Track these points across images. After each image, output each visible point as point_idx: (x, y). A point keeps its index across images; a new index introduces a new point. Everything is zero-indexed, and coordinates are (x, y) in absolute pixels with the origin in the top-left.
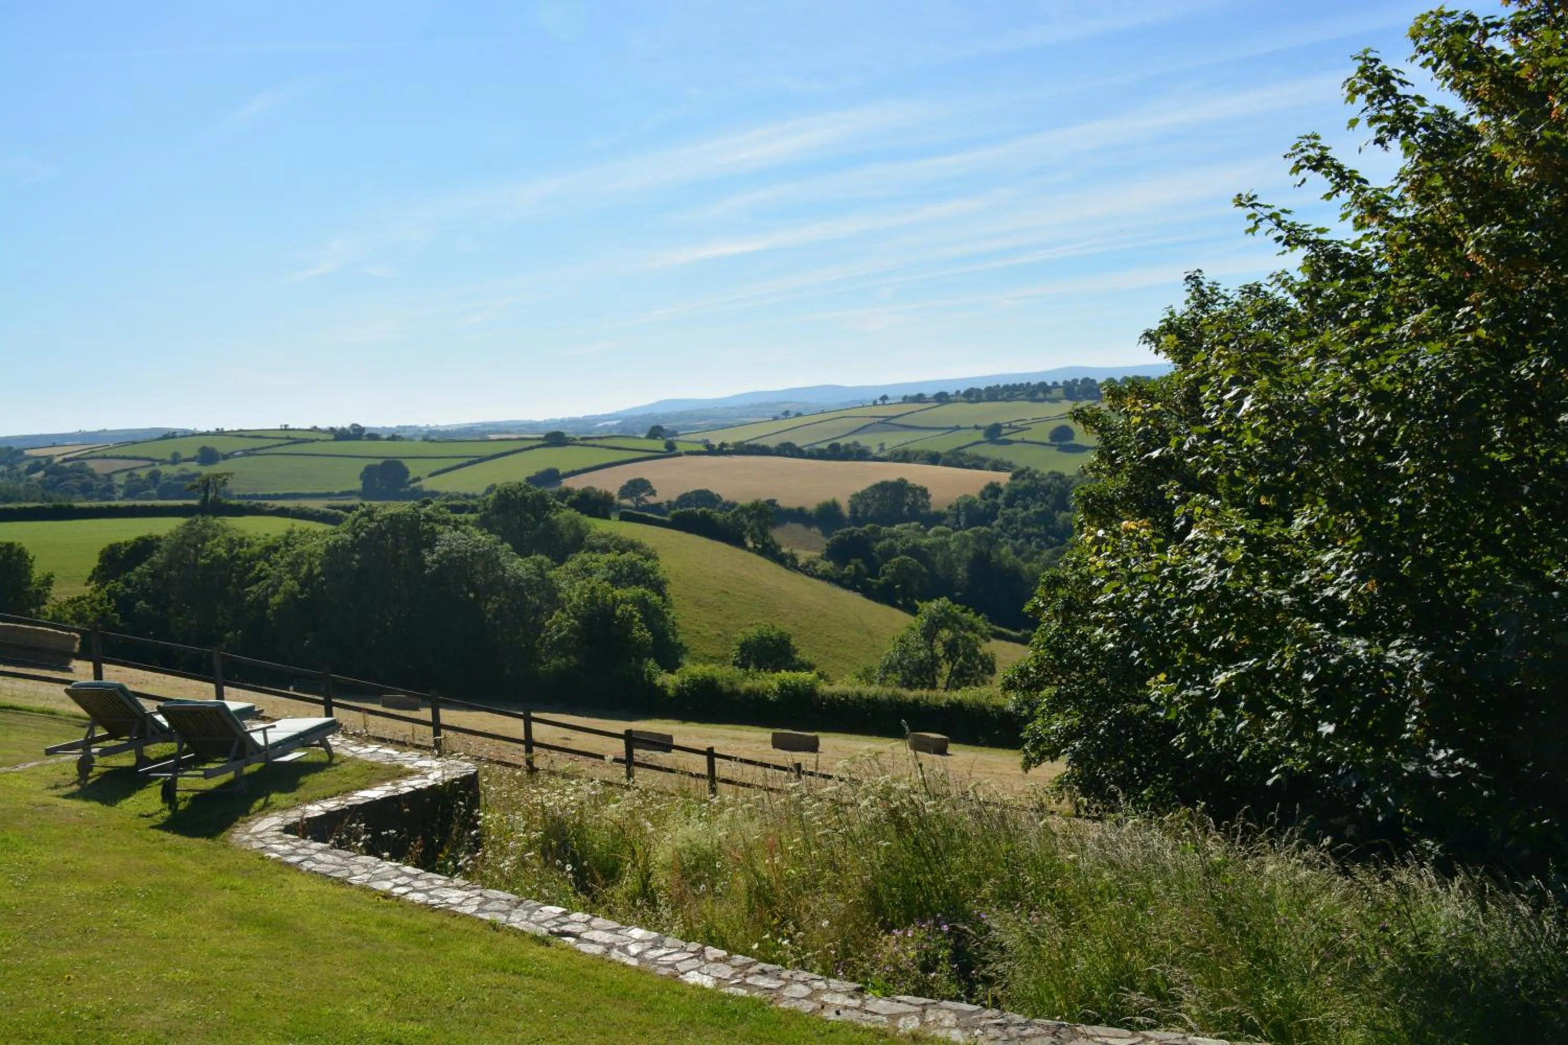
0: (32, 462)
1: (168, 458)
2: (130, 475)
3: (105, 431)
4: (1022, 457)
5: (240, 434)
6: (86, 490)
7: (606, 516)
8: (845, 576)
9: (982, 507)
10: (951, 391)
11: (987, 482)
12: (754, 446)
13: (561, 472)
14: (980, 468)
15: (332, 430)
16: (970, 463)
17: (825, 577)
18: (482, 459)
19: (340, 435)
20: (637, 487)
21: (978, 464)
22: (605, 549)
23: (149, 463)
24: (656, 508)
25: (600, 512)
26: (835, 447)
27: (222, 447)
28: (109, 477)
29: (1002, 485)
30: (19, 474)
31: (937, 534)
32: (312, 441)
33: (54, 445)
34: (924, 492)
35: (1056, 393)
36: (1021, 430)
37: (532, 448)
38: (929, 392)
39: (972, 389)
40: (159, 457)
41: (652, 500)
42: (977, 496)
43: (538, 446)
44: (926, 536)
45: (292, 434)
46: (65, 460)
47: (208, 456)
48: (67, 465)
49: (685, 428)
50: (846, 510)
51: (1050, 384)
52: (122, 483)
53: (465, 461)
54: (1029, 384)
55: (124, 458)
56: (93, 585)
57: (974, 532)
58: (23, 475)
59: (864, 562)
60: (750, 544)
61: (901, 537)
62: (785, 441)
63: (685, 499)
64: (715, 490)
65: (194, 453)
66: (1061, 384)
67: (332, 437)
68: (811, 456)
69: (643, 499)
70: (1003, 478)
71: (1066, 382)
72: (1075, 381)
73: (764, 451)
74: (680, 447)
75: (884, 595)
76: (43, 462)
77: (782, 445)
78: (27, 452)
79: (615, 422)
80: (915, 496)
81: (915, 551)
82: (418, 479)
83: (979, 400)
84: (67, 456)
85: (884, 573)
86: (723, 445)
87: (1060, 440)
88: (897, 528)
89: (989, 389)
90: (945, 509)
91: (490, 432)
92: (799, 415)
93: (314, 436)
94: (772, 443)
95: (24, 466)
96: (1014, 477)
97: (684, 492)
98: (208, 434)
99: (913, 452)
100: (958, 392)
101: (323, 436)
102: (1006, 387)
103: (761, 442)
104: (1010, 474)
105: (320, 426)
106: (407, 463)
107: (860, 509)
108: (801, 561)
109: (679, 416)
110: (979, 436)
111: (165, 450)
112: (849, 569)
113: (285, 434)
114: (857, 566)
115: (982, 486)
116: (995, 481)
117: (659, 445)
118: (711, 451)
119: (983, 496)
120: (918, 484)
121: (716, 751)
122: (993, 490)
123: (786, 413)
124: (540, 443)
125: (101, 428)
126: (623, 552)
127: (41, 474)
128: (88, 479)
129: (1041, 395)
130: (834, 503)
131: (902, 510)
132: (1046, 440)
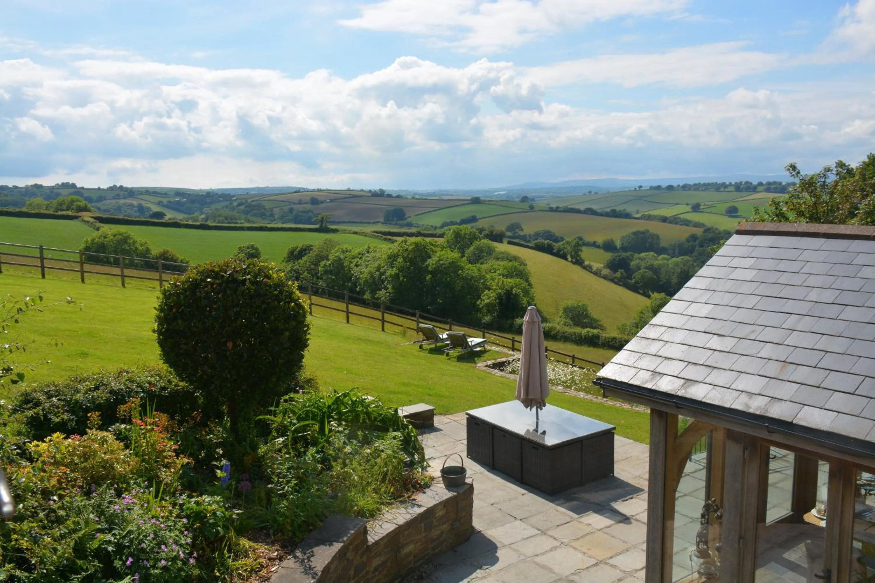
0: (239, 201)
2: (281, 209)
3: (267, 187)
4: (710, 221)
5: (328, 191)
7: (501, 241)
8: (616, 277)
9: (687, 246)
10: (675, 184)
11: (691, 233)
12: (573, 209)
13: (478, 218)
14: (688, 225)
15: (370, 191)
16: (682, 223)
17: (605, 277)
19: (374, 194)
20: (514, 226)
21: (687, 223)
22: (503, 259)
23: (289, 204)
24: (524, 238)
25: (498, 240)
26: (614, 211)
27: (320, 197)
29: (698, 236)
30: (233, 208)
31: (664, 259)
32: (361, 196)
33: (248, 194)
34: (658, 237)
35: (730, 189)
36: (710, 207)
37: (464, 204)
38: (664, 185)
39: (686, 184)
40: (293, 201)
41: (521, 233)
42: (685, 240)
43: (468, 204)
44: (657, 260)
45: (353, 193)
46: (253, 201)
47: (314, 201)
48: (254, 203)
49: (539, 197)
50: (618, 244)
51: (727, 183)
52: (278, 213)
53: (432, 209)
54: (716, 183)
55: (278, 201)
56: (284, 264)
57: (683, 259)
58: (236, 207)
59: (625, 272)
60: (570, 259)
61: (645, 259)
62: (588, 207)
63: (539, 235)
64: (552, 231)
65: (308, 200)
66: (733, 183)
67: (370, 195)
68: (601, 215)
69: (517, 232)
70: (699, 232)
71: (736, 183)
72: (741, 183)
74: (536, 207)
75: (634, 289)
76: (244, 201)
77: (587, 209)
78: (236, 197)
79: (503, 192)
80: (653, 239)
81: (650, 268)
82: (410, 217)
83: (689, 189)
84: (253, 199)
85: (634, 278)
86: (557, 207)
87: (730, 213)
88: (643, 255)
89: (695, 185)
90: (668, 246)
91: (443, 195)
92: (596, 193)
93: (363, 194)
94: (582, 207)
95: (235, 203)
96: (704, 231)
97: (537, 230)
98: (314, 191)
99: (654, 216)
100: (679, 186)
101: (366, 194)
102: (704, 184)
103: (577, 207)
104: (702, 230)
105: (364, 189)
106: (404, 210)
107: (626, 244)
108: (594, 269)
109: (536, 191)
110: (688, 208)
111: (296, 198)
112: (618, 274)
113: (348, 192)
114: (622, 274)
115: (688, 235)
116: (694, 233)
117: (526, 206)
118: (552, 210)
119: (688, 241)
120: (655, 233)
122: (694, 237)
123: (590, 192)
124: (468, 202)
125: (266, 186)
126: (510, 261)
128: (263, 210)
129: (722, 189)
130: (612, 240)
131: (647, 245)
132: (724, 213)
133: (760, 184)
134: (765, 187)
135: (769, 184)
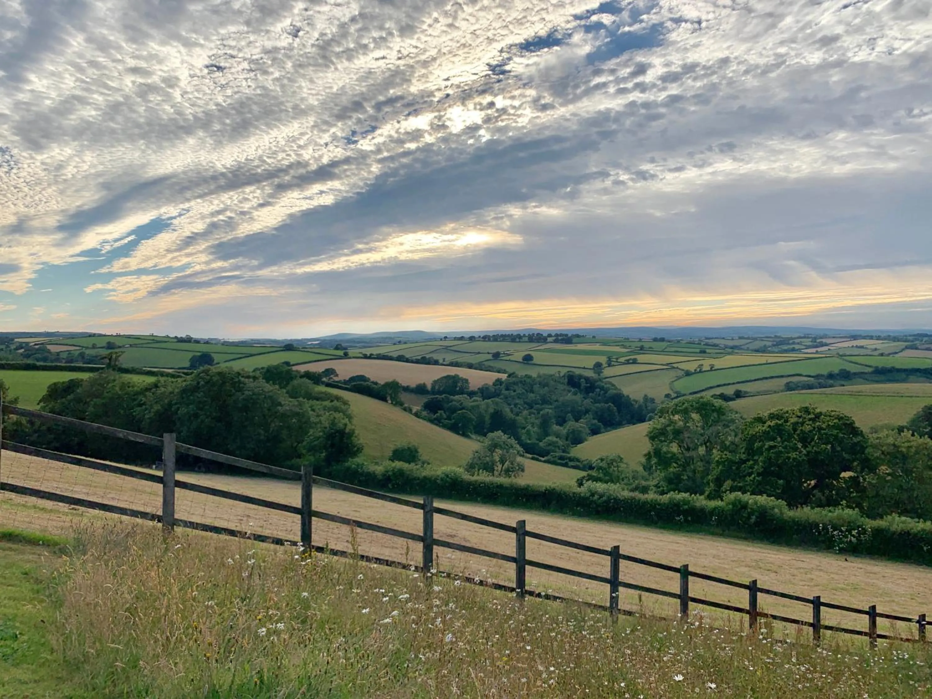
0: (18, 344)
1: (90, 346)
2: (70, 353)
4: (511, 368)
5: (129, 337)
6: (45, 359)
7: (320, 384)
8: (435, 419)
9: (493, 389)
10: (476, 336)
11: (496, 378)
12: (387, 356)
13: (292, 363)
14: (492, 371)
15: (176, 337)
17: (425, 418)
18: (252, 355)
19: (181, 340)
20: (329, 372)
21: (489, 369)
23: (80, 348)
25: (317, 382)
26: (424, 358)
27: (118, 343)
28: (58, 354)
29: (503, 380)
30: (10, 351)
31: (476, 401)
32: (166, 342)
33: (31, 337)
34: (467, 381)
35: (525, 339)
36: (509, 355)
37: (277, 351)
38: (466, 336)
39: (486, 336)
40: (85, 345)
41: (336, 379)
42: (491, 384)
43: (280, 351)
44: (470, 402)
45: (155, 339)
46: (36, 345)
47: (110, 346)
48: (37, 347)
49: (352, 346)
50: (429, 387)
51: (522, 335)
52: (65, 357)
53: (244, 355)
54: (512, 334)
55: (67, 345)
56: (42, 404)
57: (492, 401)
58: (13, 351)
59: (444, 413)
60: (390, 401)
61: (459, 401)
62: (401, 354)
63: (352, 379)
64: (367, 376)
65: (104, 344)
66: (527, 334)
67: (175, 340)
68: (412, 362)
69: (332, 378)
70: (504, 376)
71: (529, 334)
72: (533, 334)
73: (391, 358)
74: (350, 355)
75: (454, 429)
76: (24, 345)
77: (399, 356)
78: (16, 340)
80: (463, 383)
82: (218, 363)
83: (489, 340)
84: (37, 343)
85: (454, 418)
86: (371, 355)
88: (456, 397)
89: (494, 336)
90: (476, 390)
92: (405, 343)
93: (166, 340)
94: (395, 355)
95: (13, 347)
96: (509, 376)
97: (352, 376)
98: (112, 335)
99: (461, 362)
100: (480, 337)
101: (171, 340)
102: (502, 335)
103: (390, 354)
104: (506, 375)
105: (170, 335)
106: (213, 355)
107: (437, 387)
108: (414, 410)
109: (348, 341)
110: (490, 357)
111: (90, 342)
112: (436, 416)
113: (152, 338)
114: (441, 415)
115: (494, 380)
116: (500, 378)
117: (341, 353)
118: (366, 357)
119: (494, 384)
120: (464, 377)
121: (691, 569)
122: (499, 382)
123: (400, 342)
124: (280, 349)
125: (56, 330)
126: (332, 401)
127: (22, 351)
128: (46, 354)
129: (518, 340)
130: (424, 384)
131: (458, 389)
132: (521, 360)
133: (550, 335)
134: (554, 338)
135: (557, 335)
